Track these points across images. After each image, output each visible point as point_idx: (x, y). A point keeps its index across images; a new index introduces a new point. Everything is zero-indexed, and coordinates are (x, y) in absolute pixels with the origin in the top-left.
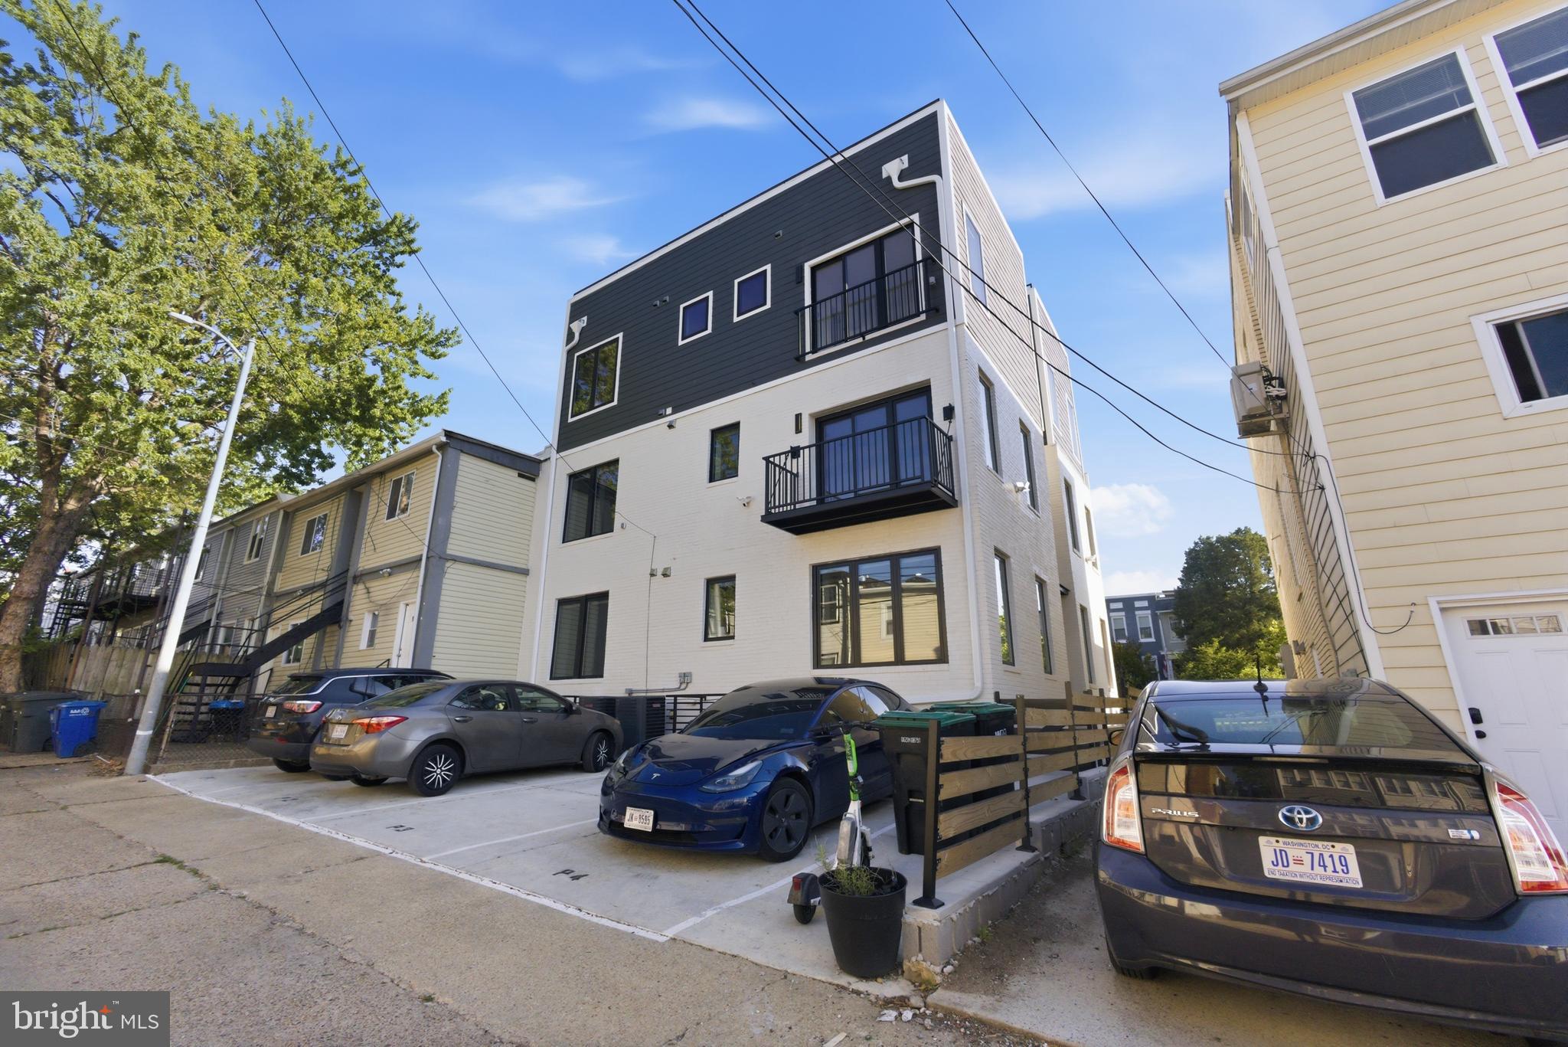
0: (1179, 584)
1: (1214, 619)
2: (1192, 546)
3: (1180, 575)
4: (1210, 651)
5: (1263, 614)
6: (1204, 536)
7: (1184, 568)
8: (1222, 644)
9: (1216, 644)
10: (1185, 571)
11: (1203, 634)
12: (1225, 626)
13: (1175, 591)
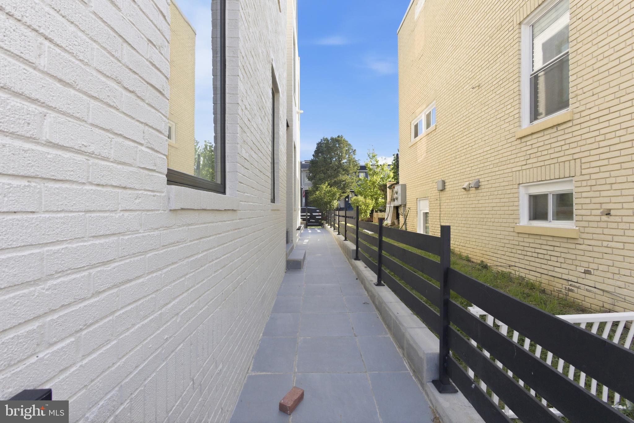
0: (312, 158)
1: (324, 174)
2: (320, 141)
3: (313, 153)
4: (324, 187)
5: (344, 173)
6: (325, 138)
7: (316, 151)
8: (329, 184)
9: (327, 184)
10: (316, 152)
11: (320, 180)
12: (329, 177)
13: (310, 161)
